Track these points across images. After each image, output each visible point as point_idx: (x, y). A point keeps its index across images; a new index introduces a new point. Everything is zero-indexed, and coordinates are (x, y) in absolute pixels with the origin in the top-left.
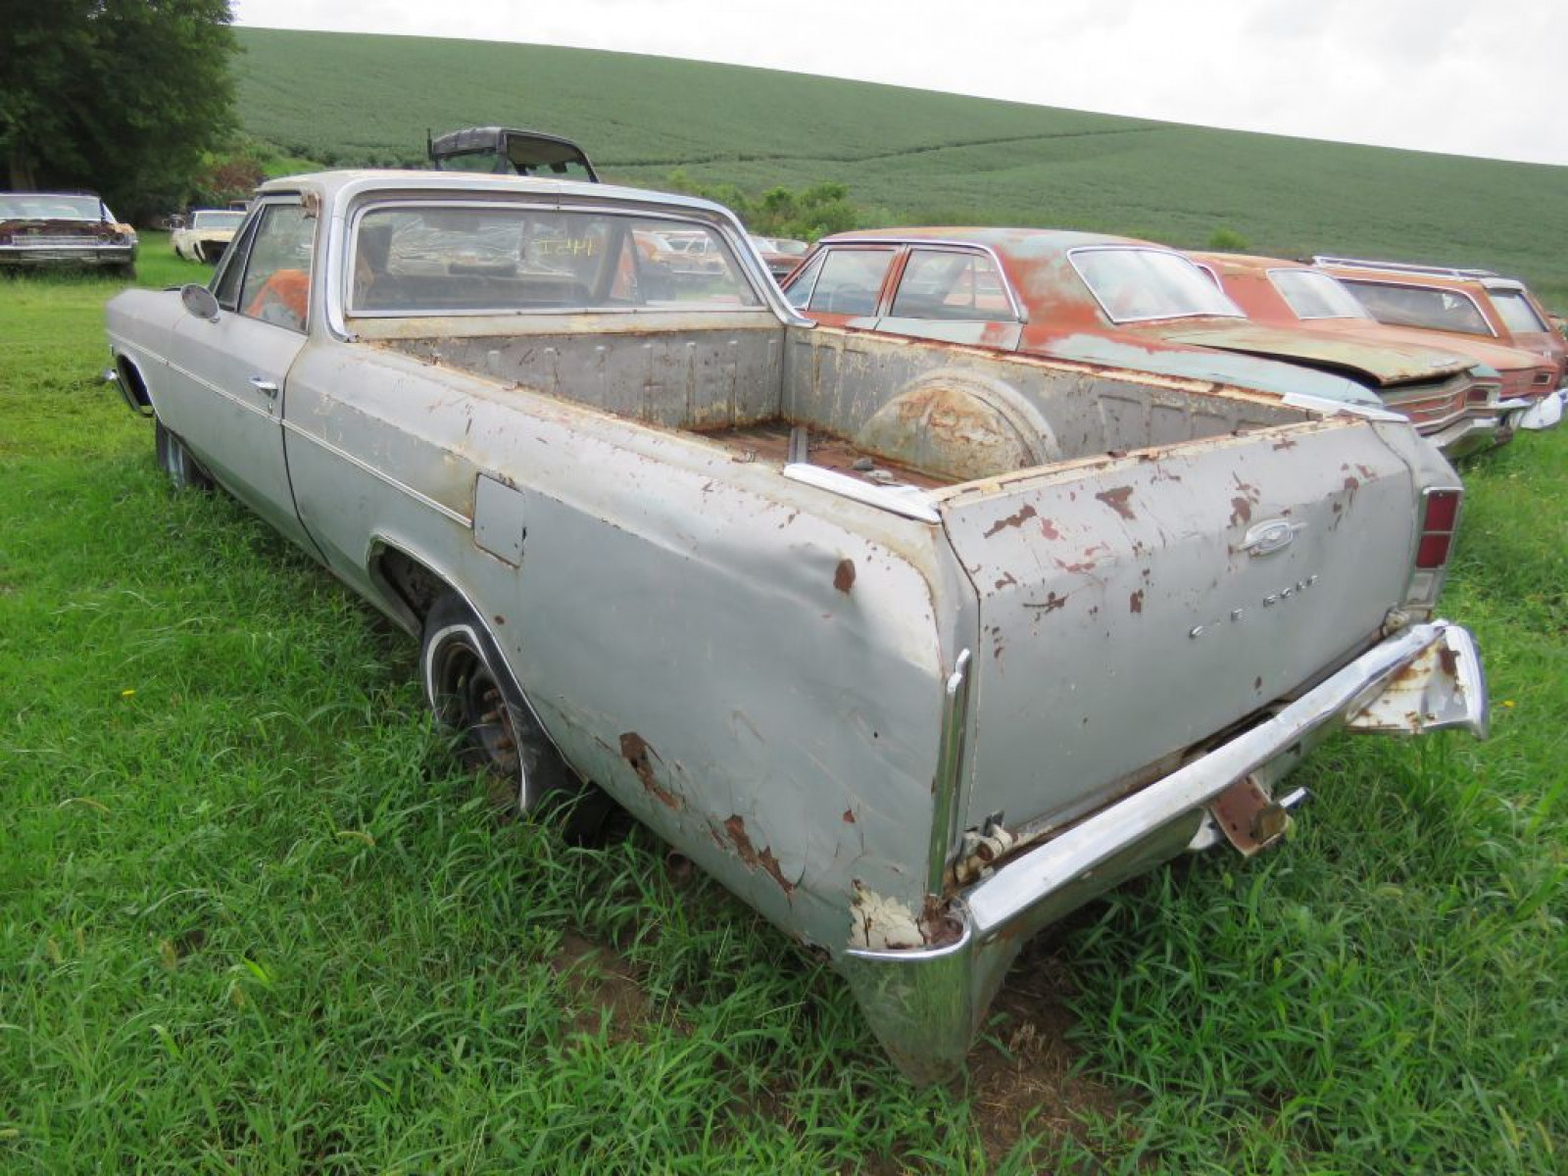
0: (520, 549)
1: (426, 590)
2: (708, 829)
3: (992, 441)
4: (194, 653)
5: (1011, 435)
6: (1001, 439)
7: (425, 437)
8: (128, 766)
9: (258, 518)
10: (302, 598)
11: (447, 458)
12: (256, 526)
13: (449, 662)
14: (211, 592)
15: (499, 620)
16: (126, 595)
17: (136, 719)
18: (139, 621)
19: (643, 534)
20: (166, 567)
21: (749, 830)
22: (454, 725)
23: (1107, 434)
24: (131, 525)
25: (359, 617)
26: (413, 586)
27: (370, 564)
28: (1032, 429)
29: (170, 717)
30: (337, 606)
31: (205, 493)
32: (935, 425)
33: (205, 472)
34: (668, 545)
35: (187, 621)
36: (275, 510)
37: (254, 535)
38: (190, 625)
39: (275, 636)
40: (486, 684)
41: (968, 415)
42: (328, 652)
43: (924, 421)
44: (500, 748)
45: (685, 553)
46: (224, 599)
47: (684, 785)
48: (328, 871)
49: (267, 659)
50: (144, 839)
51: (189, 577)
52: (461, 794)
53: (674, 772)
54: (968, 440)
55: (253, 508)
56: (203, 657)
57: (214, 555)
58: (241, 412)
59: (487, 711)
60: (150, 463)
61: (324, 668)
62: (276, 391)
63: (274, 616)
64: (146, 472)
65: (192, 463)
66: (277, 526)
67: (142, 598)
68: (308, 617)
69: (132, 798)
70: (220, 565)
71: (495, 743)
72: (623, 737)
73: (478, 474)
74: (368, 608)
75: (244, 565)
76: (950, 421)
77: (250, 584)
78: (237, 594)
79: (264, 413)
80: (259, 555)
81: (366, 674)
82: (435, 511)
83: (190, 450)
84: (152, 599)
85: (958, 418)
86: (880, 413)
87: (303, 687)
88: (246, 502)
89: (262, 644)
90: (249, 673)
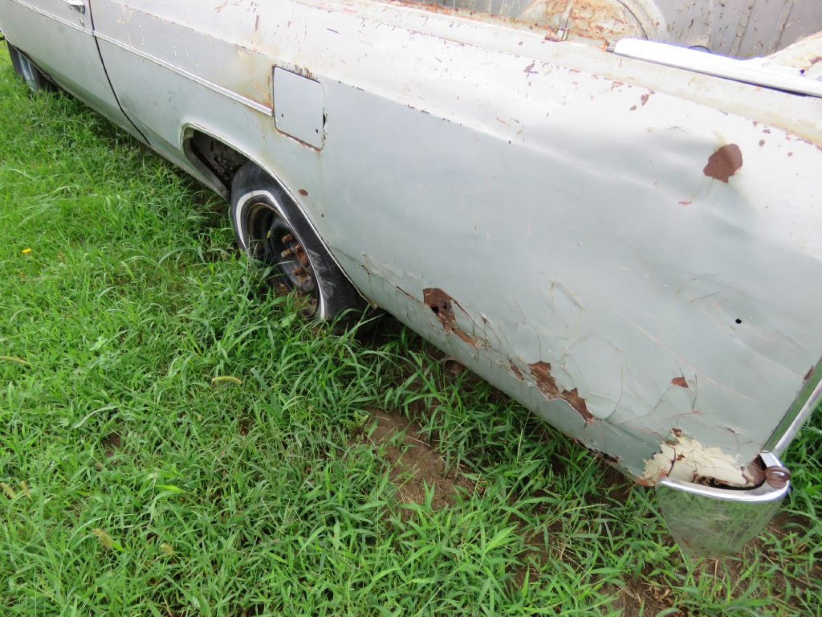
0: (320, 134)
1: (225, 161)
2: (509, 365)
3: (620, 30)
4: (69, 213)
5: (634, 23)
6: (627, 27)
7: (217, 35)
8: (40, 304)
9: (91, 110)
10: (135, 167)
11: (241, 54)
12: (92, 117)
13: (253, 216)
14: (72, 167)
15: (303, 193)
16: (13, 172)
17: (39, 267)
18: (26, 191)
19: (454, 119)
20: (37, 149)
21: (555, 373)
22: (261, 259)
23: (712, 18)
24: (7, 120)
25: (178, 181)
26: (216, 159)
27: (184, 145)
28: (648, 18)
29: (61, 264)
30: (161, 172)
31: (52, 94)
32: (575, 18)
33: (48, 78)
34: (487, 130)
35: (59, 189)
36: (103, 105)
37: (92, 123)
38: (62, 192)
39: (122, 196)
40: (282, 231)
41: (602, 8)
42: (163, 207)
43: (566, 16)
44: (297, 274)
45: (505, 137)
46: (81, 171)
47: (488, 332)
48: (199, 378)
49: (121, 215)
50: (62, 361)
51: (55, 155)
52: (278, 312)
53: (479, 322)
54: (601, 29)
55: (88, 104)
56: (75, 215)
57: (68, 138)
58: (62, 28)
59: (284, 249)
60: (11, 74)
61: (161, 219)
62: (84, 7)
63: (118, 181)
64: (10, 80)
65: (39, 73)
66: (105, 115)
67: (24, 173)
68: (143, 182)
69: (47, 331)
70: (73, 145)
71: (294, 271)
72: (426, 291)
73: (274, 67)
74: (180, 173)
75: (88, 144)
76: (586, 14)
77: (97, 158)
78: (89, 167)
79: (80, 27)
80: (99, 137)
81: (191, 223)
82: (235, 102)
83: (34, 62)
84: (32, 174)
85: (594, 11)
86: (528, 11)
87: (151, 234)
88: (82, 99)
89: (115, 204)
90: (110, 226)
